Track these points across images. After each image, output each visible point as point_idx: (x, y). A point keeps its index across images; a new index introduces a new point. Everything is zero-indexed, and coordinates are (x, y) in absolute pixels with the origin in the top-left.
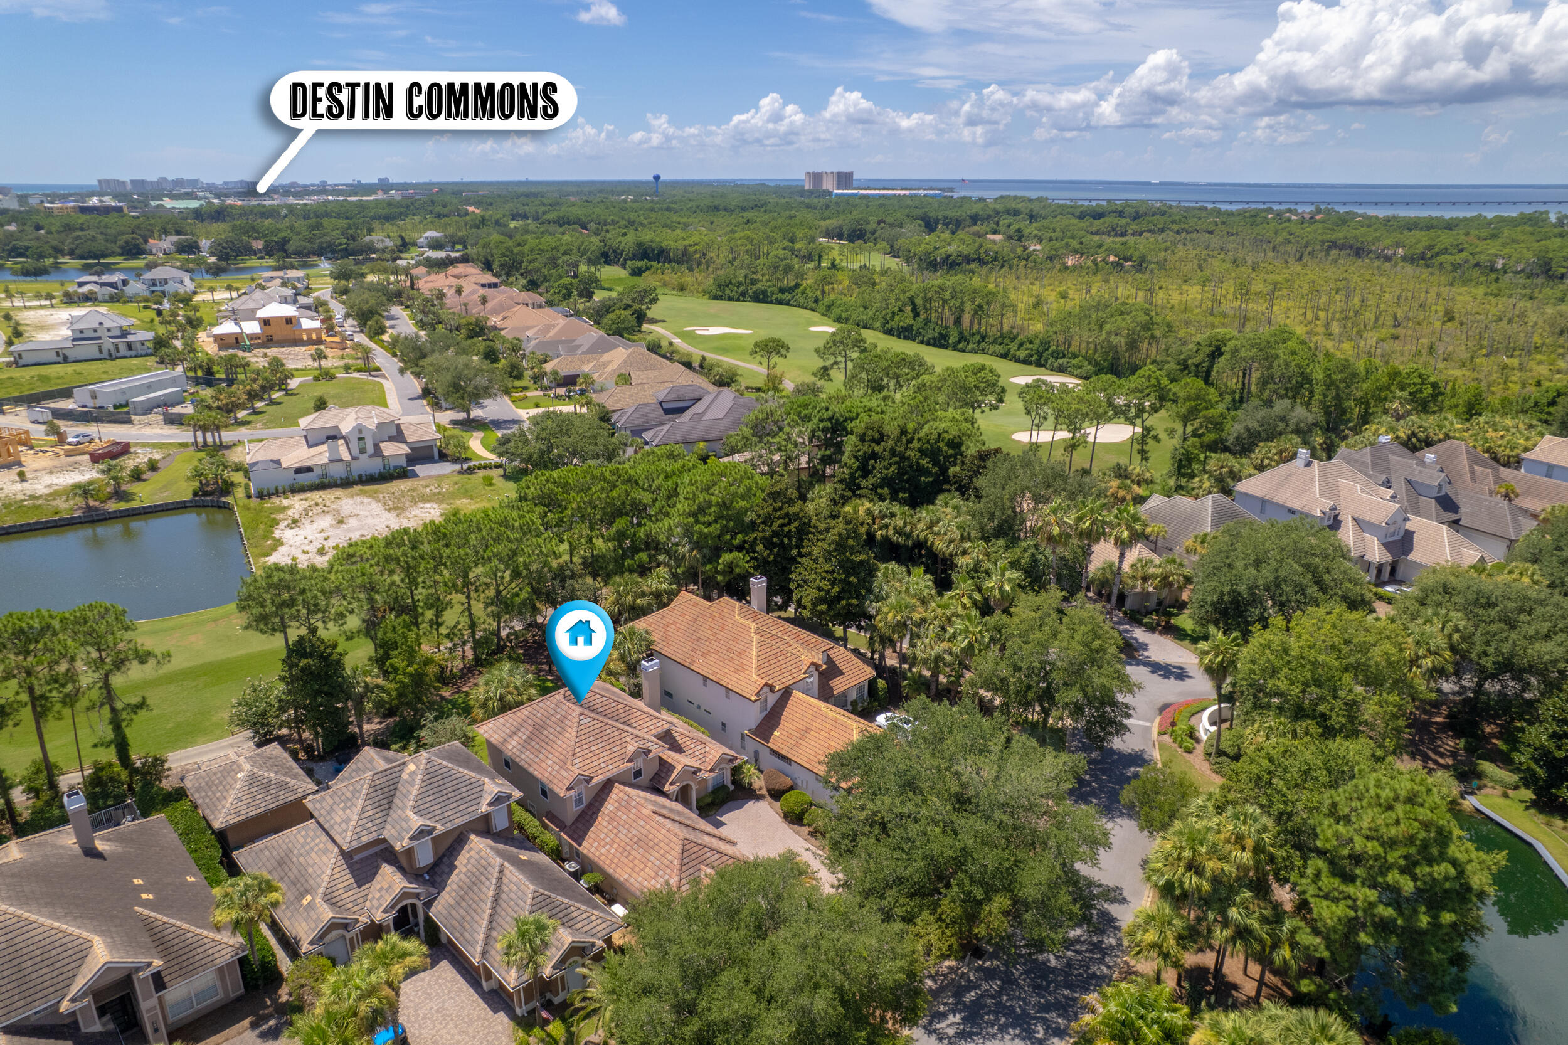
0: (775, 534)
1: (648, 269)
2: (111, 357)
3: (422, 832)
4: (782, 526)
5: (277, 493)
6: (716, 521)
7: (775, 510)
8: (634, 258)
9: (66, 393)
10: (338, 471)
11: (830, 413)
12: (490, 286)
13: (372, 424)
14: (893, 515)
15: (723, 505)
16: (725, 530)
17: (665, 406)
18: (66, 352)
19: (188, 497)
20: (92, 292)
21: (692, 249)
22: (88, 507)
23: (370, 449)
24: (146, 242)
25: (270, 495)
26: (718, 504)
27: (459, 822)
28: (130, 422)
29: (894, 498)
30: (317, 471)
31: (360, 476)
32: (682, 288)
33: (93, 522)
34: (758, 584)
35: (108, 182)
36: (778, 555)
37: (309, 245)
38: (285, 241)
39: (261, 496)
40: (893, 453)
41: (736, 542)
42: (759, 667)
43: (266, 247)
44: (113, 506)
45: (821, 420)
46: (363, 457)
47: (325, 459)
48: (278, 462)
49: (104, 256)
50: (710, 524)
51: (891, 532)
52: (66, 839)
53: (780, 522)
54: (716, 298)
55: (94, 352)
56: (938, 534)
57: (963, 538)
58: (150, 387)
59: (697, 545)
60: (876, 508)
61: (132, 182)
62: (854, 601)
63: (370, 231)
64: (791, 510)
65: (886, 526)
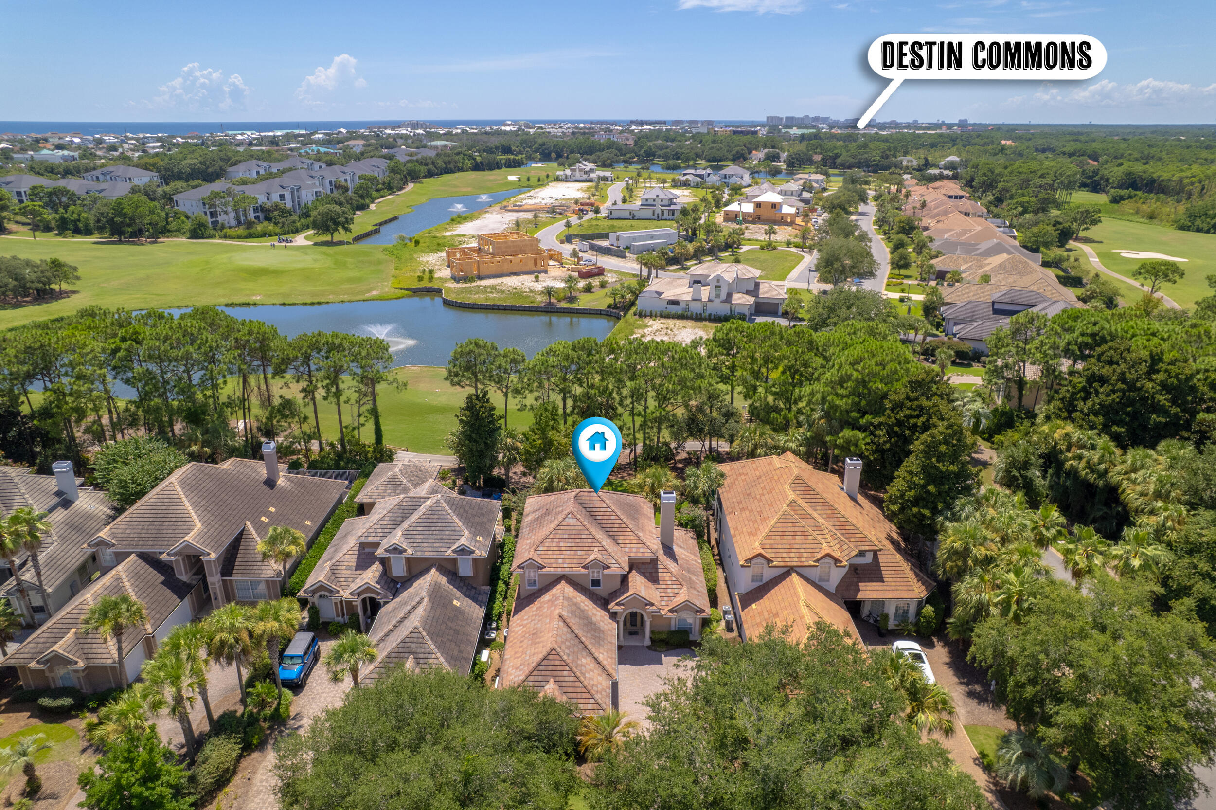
0: (899, 423)
1: (1130, 197)
2: (658, 219)
3: (396, 549)
4: (908, 417)
5: (651, 316)
6: (848, 397)
7: (908, 398)
8: (1121, 186)
9: (606, 236)
10: (696, 308)
11: (1097, 328)
12: (956, 197)
13: (729, 278)
14: (1093, 447)
15: (864, 383)
16: (857, 407)
17: (996, 307)
18: (635, 213)
19: (603, 307)
20: (688, 180)
21: (1186, 181)
22: (550, 303)
23: (723, 296)
24: (750, 152)
25: (646, 316)
26: (857, 379)
27: (427, 555)
28: (624, 257)
29: (1105, 429)
30: (683, 305)
31: (710, 315)
32: (1152, 217)
33: (547, 312)
34: (854, 466)
35: (772, 118)
36: (896, 444)
37: (851, 160)
38: (837, 156)
39: (640, 316)
40: (1122, 378)
41: (863, 421)
42: (768, 537)
43: (822, 159)
44: (564, 305)
45: (1082, 335)
46: (717, 301)
47: (689, 298)
48: (660, 294)
49: (720, 161)
50: (843, 397)
51: (1082, 464)
52: (261, 469)
53: (908, 412)
54: (1182, 228)
55: (650, 216)
56: (1134, 482)
57: (1158, 495)
58: (652, 238)
59: (827, 415)
60: (1077, 435)
61: (787, 118)
62: (926, 512)
63: (906, 153)
64: (925, 403)
65: (1080, 458)
